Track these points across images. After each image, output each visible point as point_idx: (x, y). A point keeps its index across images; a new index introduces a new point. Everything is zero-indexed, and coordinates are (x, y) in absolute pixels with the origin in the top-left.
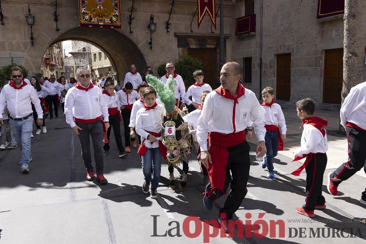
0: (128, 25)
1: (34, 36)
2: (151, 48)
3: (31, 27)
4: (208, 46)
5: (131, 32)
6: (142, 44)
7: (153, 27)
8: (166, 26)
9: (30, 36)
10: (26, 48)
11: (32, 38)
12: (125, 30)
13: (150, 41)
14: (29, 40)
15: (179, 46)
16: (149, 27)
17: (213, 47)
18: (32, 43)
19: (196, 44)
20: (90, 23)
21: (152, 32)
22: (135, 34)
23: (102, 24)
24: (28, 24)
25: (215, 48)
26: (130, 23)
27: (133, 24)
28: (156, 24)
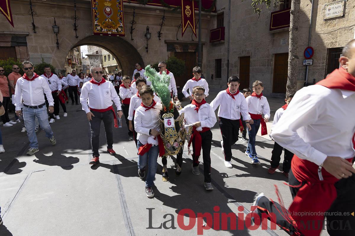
0: (130, 35)
1: (59, 42)
2: (147, 51)
3: (57, 35)
4: (190, 51)
5: (132, 40)
6: (140, 48)
7: (148, 36)
8: (158, 35)
9: (56, 41)
10: (53, 51)
11: (57, 43)
12: (128, 38)
13: (146, 46)
14: (55, 45)
15: (168, 50)
16: (146, 36)
17: (194, 51)
18: (58, 47)
19: (181, 49)
20: (101, 32)
21: (148, 39)
22: (135, 41)
23: (110, 33)
24: (55, 33)
25: (195, 52)
26: (131, 33)
27: (134, 34)
28: (151, 34)
